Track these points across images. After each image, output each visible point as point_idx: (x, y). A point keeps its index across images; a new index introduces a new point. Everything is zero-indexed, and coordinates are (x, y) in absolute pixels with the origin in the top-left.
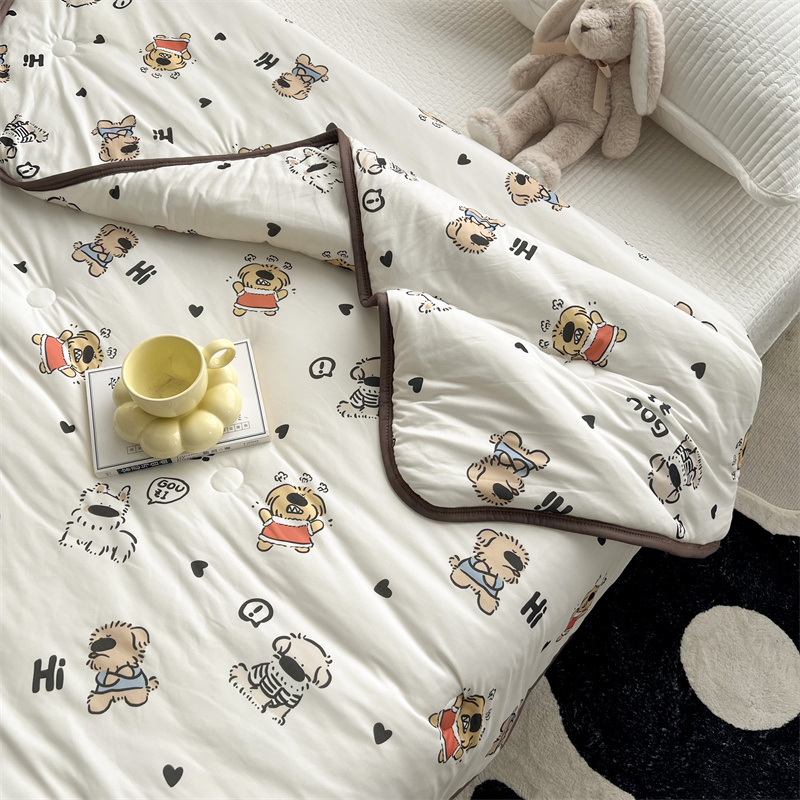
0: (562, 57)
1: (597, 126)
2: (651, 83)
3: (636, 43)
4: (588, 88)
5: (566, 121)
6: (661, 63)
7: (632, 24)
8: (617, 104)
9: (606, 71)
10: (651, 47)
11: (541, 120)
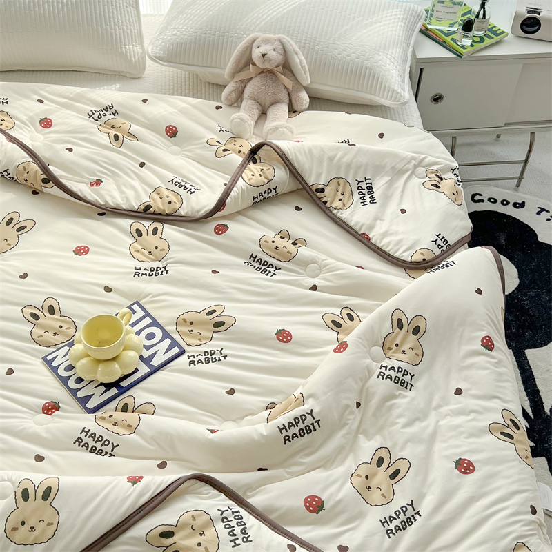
0: (250, 79)
2: (303, 68)
3: (289, 53)
5: (272, 104)
6: (303, 58)
7: (283, 46)
10: (297, 53)
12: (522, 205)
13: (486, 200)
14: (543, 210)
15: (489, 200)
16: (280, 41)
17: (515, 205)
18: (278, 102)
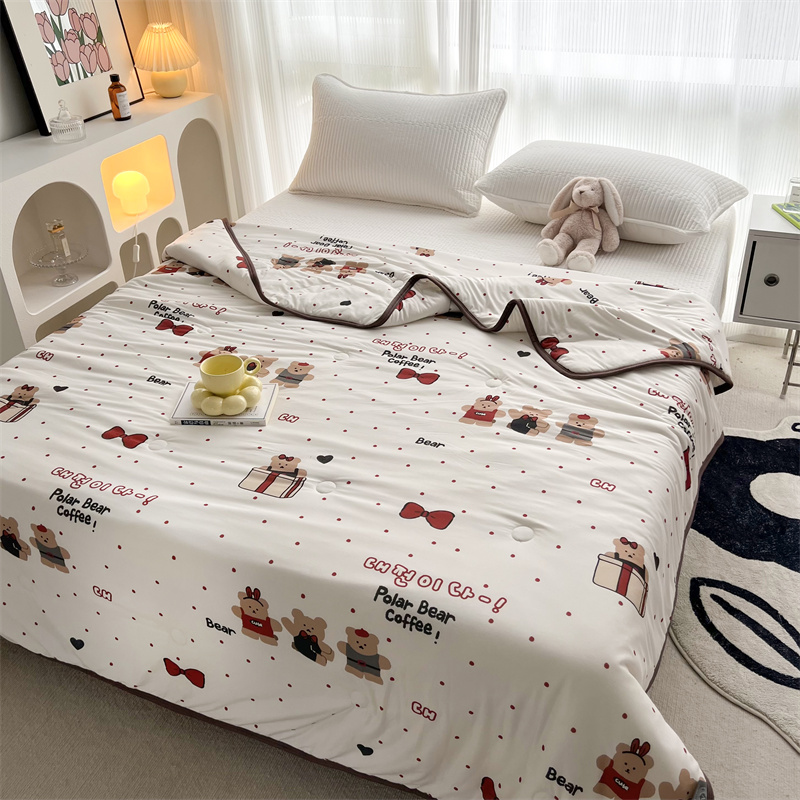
0: (569, 216)
1: (599, 236)
2: (618, 209)
3: (606, 194)
4: (590, 220)
5: (583, 238)
6: (620, 200)
7: (602, 187)
8: (605, 225)
9: (596, 209)
10: (614, 194)
11: (570, 242)
16: (600, 181)
18: (589, 237)
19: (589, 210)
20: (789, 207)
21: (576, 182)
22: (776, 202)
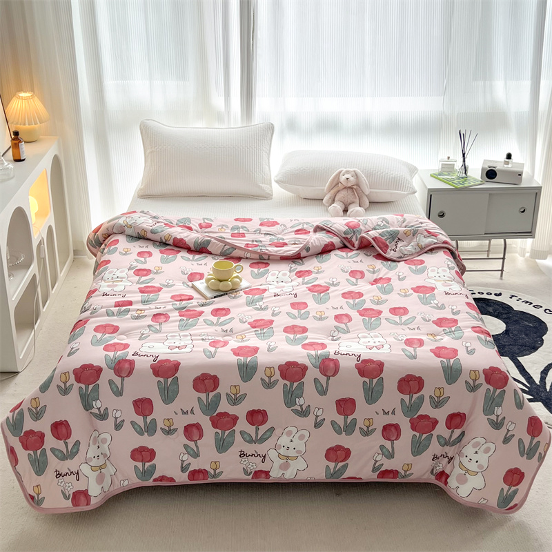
0: (339, 191)
1: (358, 201)
3: (359, 178)
5: (350, 203)
7: (356, 175)
8: (360, 195)
9: (355, 187)
10: (363, 177)
11: (344, 207)
12: (500, 294)
13: (477, 293)
14: (513, 296)
15: (479, 293)
16: (354, 171)
17: (495, 295)
18: (353, 203)
19: (351, 188)
20: (440, 174)
21: (340, 172)
22: (432, 173)
